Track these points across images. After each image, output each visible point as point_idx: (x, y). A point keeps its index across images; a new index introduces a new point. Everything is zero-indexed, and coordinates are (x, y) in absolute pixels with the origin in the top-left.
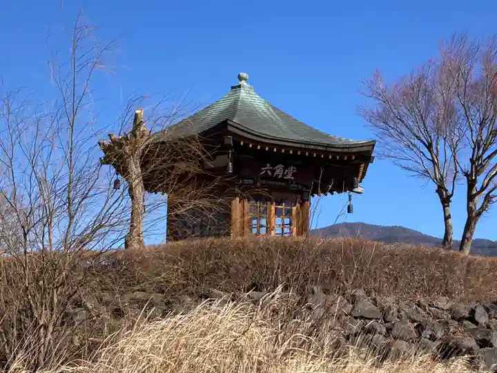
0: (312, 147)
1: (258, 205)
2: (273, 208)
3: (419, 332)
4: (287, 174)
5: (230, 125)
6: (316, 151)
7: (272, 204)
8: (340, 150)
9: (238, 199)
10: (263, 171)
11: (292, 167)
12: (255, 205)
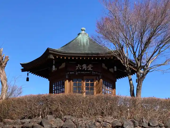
1: (77, 82)
2: (84, 83)
4: (89, 68)
5: (50, 50)
6: (92, 56)
7: (84, 81)
9: (67, 81)
10: (77, 68)
11: (90, 65)
12: (76, 82)
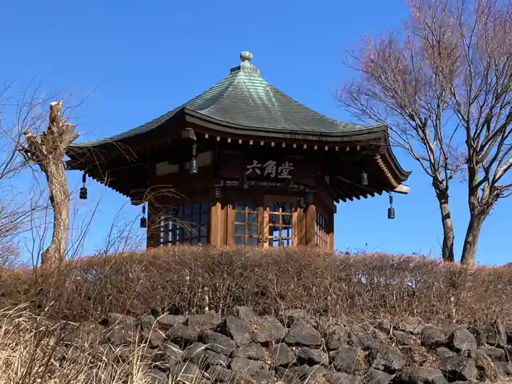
0: (300, 137)
2: (266, 215)
3: (369, 361)
4: (282, 172)
5: (189, 115)
6: (306, 141)
7: (265, 209)
8: (338, 139)
9: (219, 205)
10: (248, 169)
11: (287, 163)
12: (242, 212)
